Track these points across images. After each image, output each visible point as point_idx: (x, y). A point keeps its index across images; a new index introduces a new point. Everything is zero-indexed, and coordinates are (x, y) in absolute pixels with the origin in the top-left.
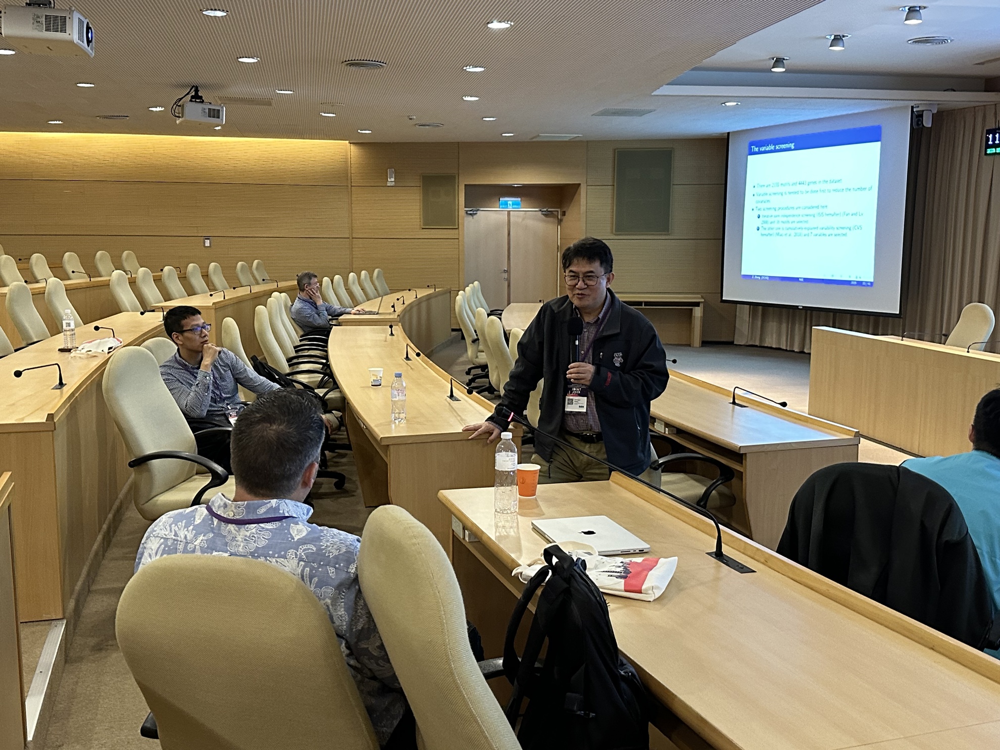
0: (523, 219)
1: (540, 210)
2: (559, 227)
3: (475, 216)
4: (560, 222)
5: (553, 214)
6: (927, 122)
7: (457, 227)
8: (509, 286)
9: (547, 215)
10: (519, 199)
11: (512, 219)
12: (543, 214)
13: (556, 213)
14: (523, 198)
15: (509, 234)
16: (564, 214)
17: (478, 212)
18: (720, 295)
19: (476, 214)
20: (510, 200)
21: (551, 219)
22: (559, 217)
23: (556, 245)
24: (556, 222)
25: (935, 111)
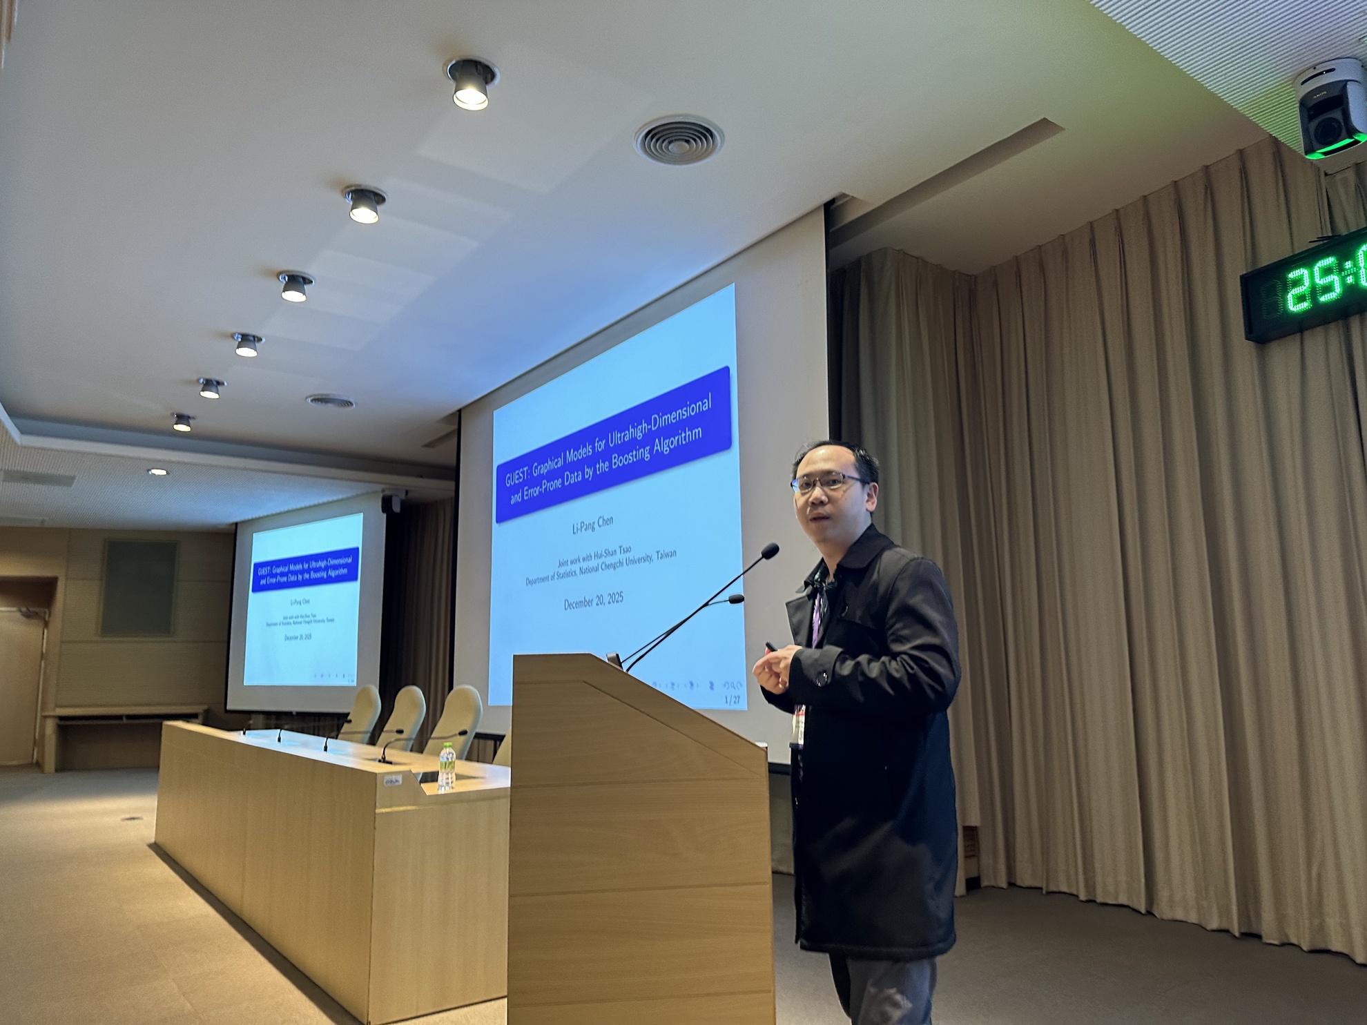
1: (19, 610)
2: (46, 631)
4: (46, 624)
5: (37, 614)
6: (396, 508)
9: (28, 616)
12: (22, 615)
13: (43, 614)
16: (49, 616)
18: (223, 705)
21: (33, 621)
22: (47, 618)
23: (40, 652)
24: (42, 624)
25: (403, 496)
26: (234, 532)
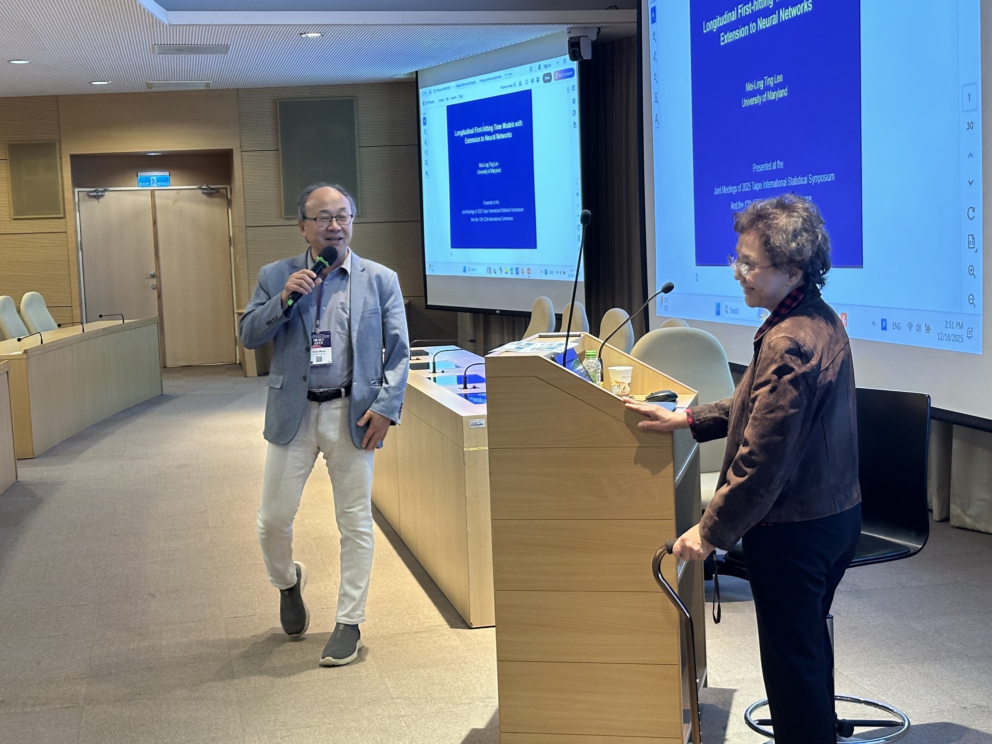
0: (176, 201)
1: (200, 188)
2: (230, 211)
3: (101, 200)
4: (229, 203)
5: (218, 192)
6: (588, 53)
7: (62, 216)
8: (160, 296)
9: (211, 193)
10: (167, 173)
11: (158, 201)
12: (203, 193)
13: (224, 191)
14: (172, 172)
15: (155, 223)
16: (231, 194)
17: (106, 193)
19: (103, 196)
20: (155, 174)
21: (216, 200)
22: (228, 197)
23: (228, 239)
24: (226, 203)
25: (595, 38)
26: (415, 80)
